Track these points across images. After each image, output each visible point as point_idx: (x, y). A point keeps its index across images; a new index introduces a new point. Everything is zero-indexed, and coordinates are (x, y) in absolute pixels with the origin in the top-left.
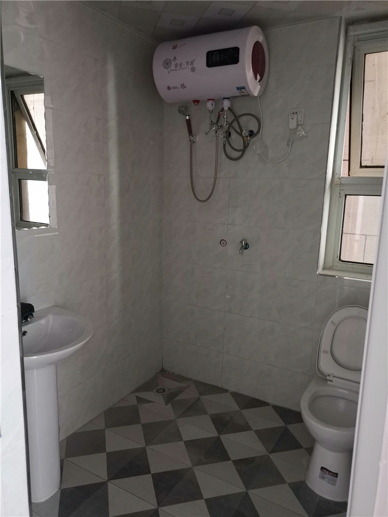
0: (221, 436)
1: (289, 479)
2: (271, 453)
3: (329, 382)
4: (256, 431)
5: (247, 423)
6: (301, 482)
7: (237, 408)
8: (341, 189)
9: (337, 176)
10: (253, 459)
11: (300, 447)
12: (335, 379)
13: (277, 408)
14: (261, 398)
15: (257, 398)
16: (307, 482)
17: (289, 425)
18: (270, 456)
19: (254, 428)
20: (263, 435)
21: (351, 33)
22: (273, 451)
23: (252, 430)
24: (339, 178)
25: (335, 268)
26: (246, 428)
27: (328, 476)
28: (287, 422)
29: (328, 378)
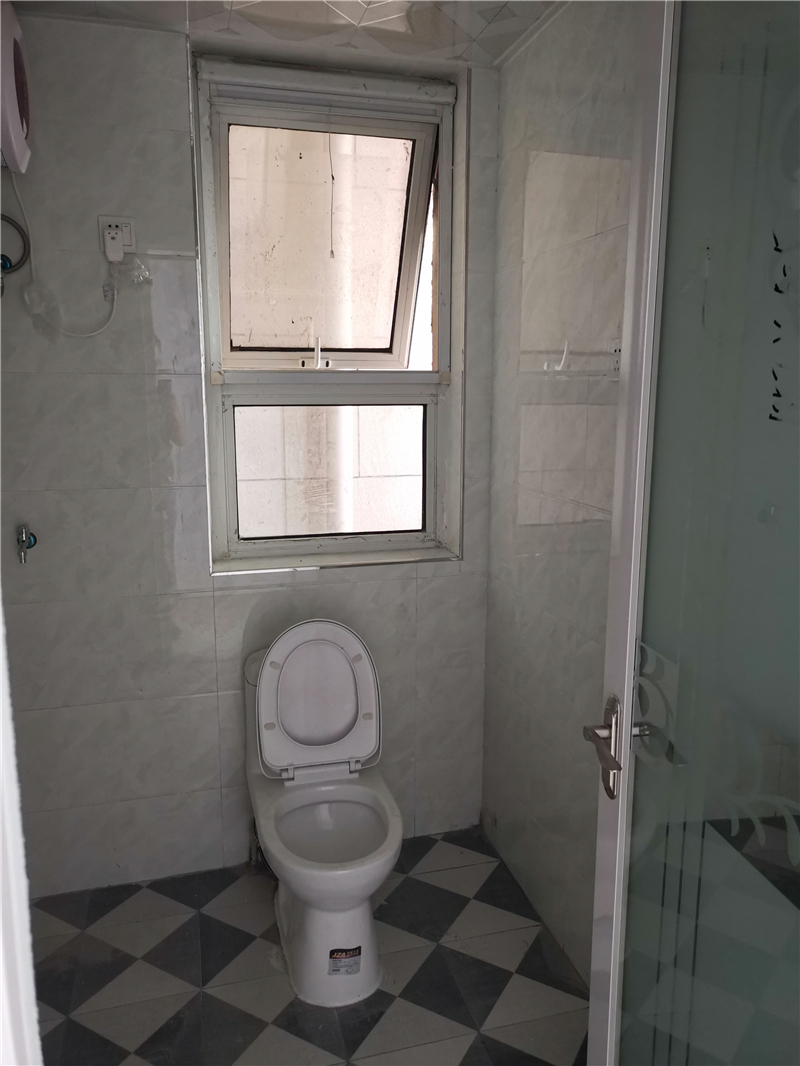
0: (76, 1015)
1: (269, 1014)
2: (204, 985)
3: (287, 784)
4: (146, 958)
5: (116, 951)
6: (292, 1004)
7: (72, 931)
8: (224, 393)
9: (215, 368)
10: (177, 1020)
11: (250, 938)
12: (297, 773)
13: (158, 886)
14: (115, 882)
15: (106, 885)
16: (302, 997)
17: (206, 907)
18: (208, 991)
19: (139, 953)
20: (164, 957)
21: (204, 75)
22: (206, 979)
23: (136, 959)
24: (220, 373)
25: (233, 555)
26: (121, 962)
27: (345, 961)
28: (197, 904)
29: (285, 775)
